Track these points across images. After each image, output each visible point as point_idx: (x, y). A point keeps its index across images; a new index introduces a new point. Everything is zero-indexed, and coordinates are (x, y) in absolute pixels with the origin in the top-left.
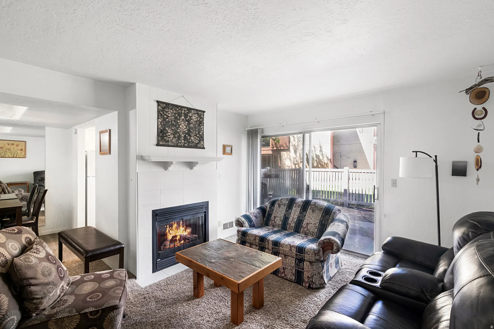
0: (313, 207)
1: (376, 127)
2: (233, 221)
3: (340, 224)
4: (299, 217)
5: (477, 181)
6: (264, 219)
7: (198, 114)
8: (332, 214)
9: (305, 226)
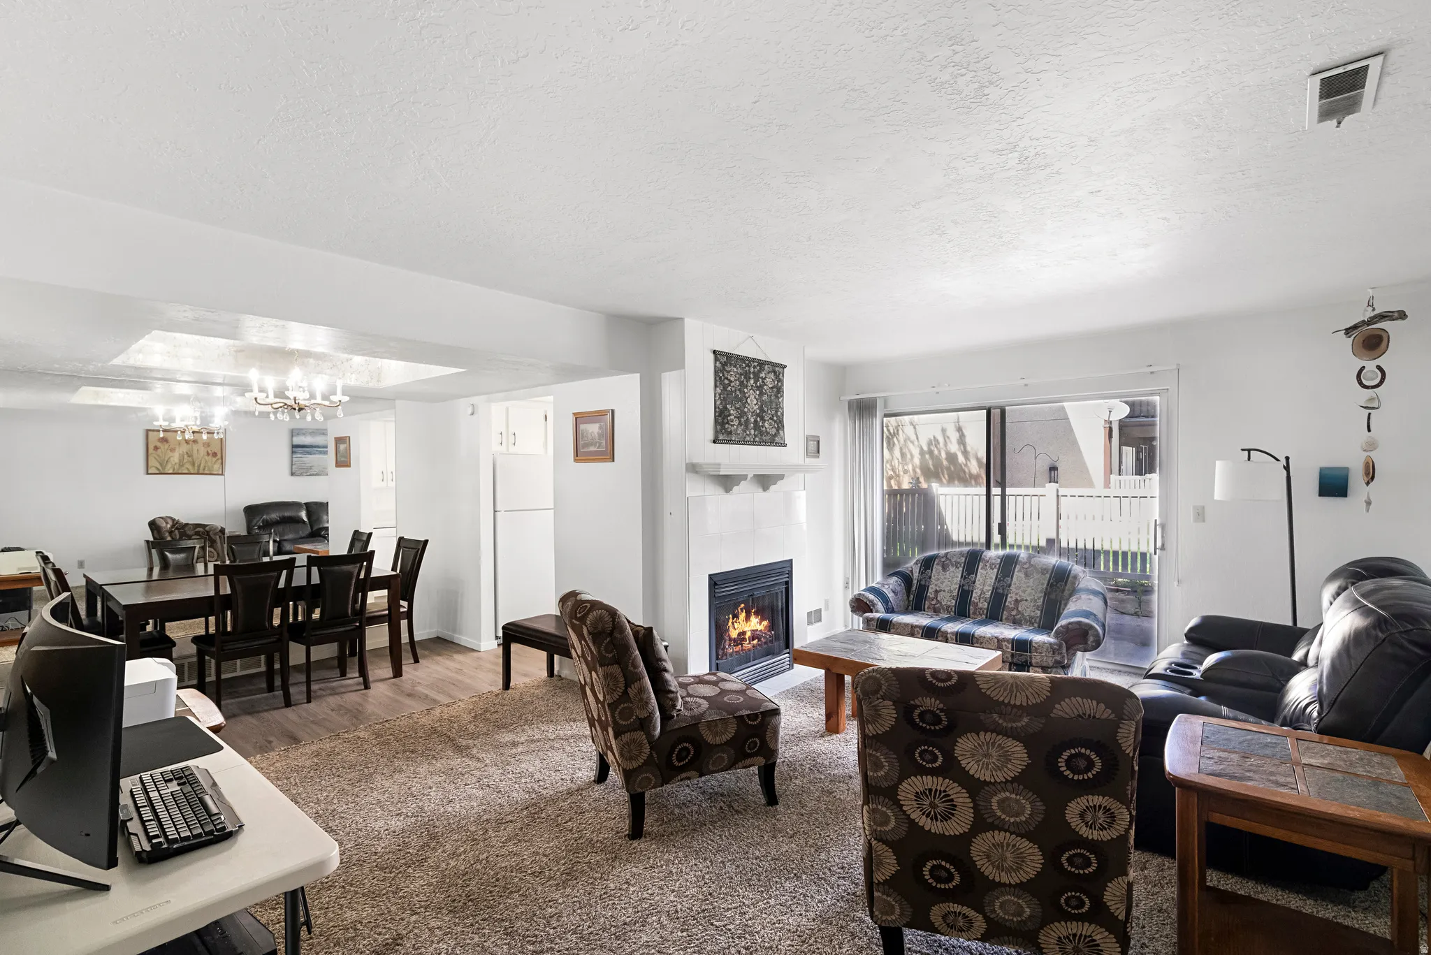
0: (1025, 566)
1: (1158, 397)
2: (821, 609)
3: (1091, 597)
4: (995, 589)
5: (1367, 506)
6: (908, 596)
7: (775, 372)
8: (1070, 579)
9: (1013, 606)
